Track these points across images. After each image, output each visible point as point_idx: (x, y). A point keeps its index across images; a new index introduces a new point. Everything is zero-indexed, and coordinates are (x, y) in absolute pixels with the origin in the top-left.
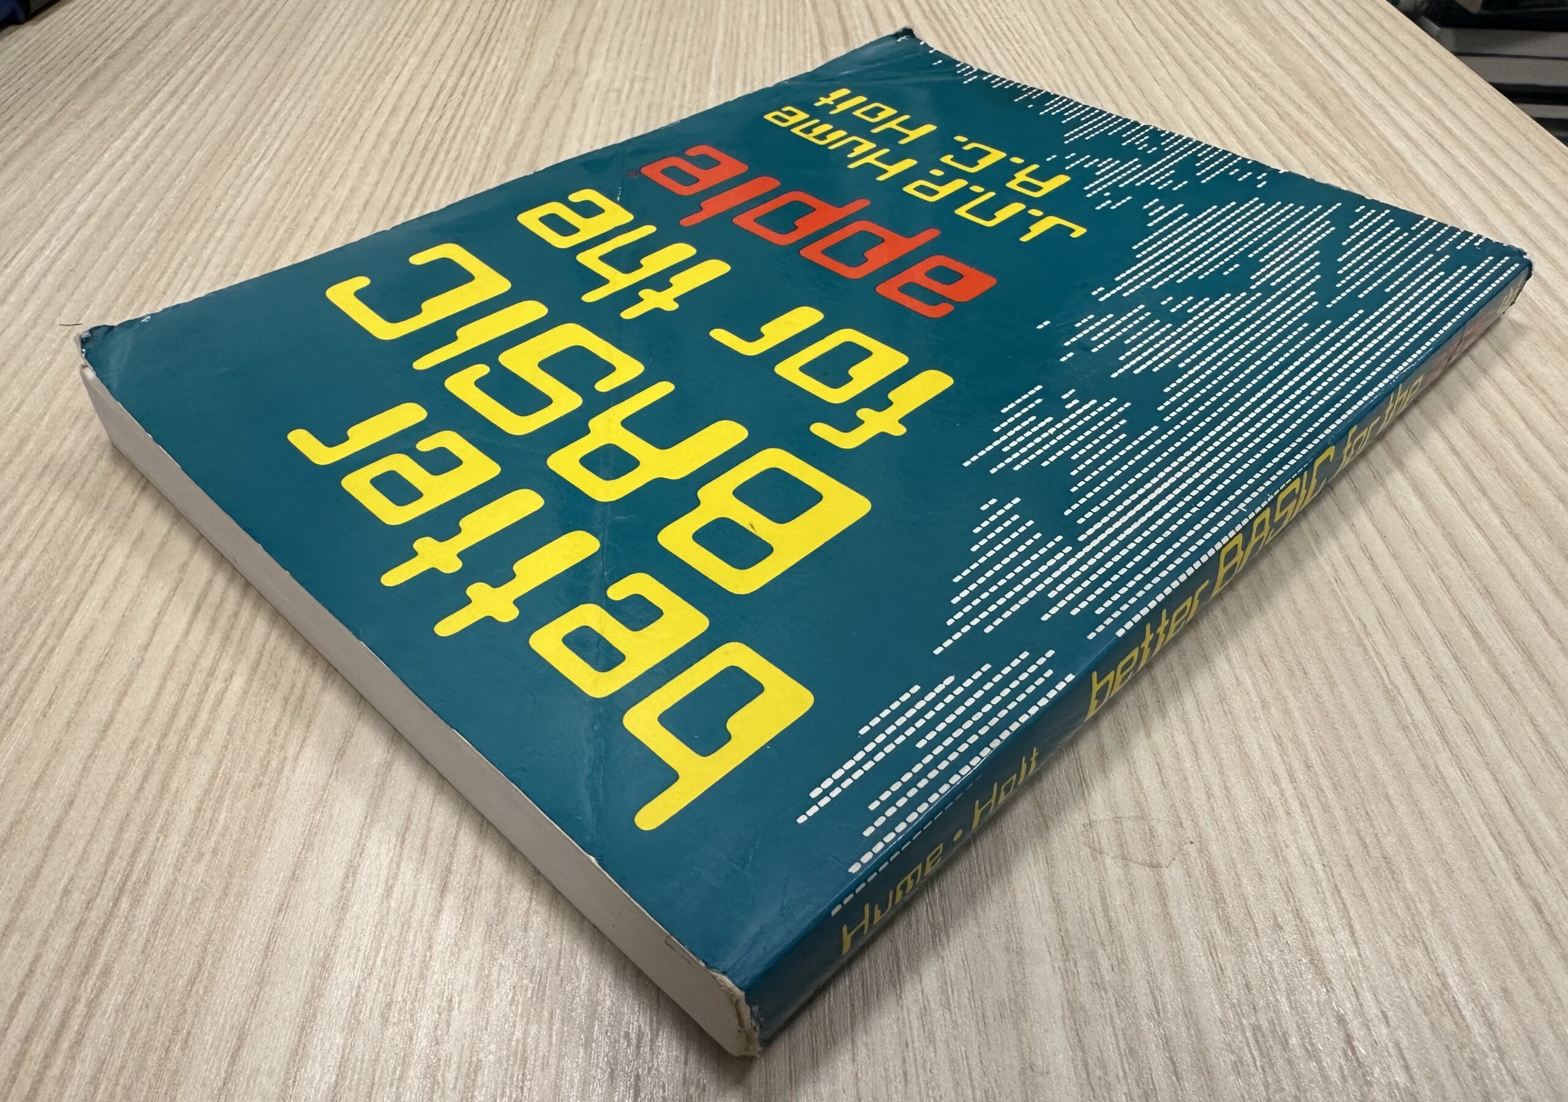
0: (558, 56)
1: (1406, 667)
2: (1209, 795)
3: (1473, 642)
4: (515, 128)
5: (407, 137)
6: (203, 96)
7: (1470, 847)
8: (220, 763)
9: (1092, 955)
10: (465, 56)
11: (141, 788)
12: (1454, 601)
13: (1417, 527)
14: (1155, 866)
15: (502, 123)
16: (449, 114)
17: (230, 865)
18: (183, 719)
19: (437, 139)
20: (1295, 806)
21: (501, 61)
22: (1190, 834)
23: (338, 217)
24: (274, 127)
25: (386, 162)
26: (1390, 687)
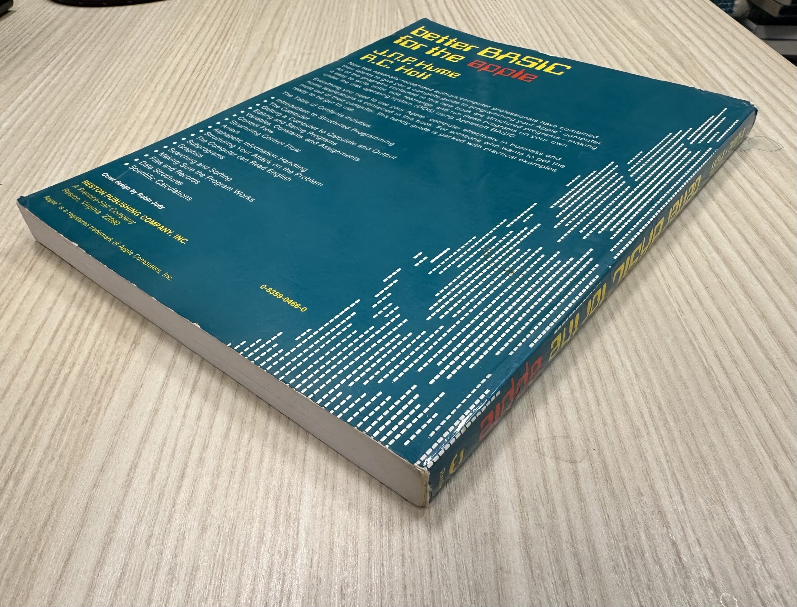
0: (263, 42)
1: (717, 356)
2: (605, 424)
3: (754, 343)
4: (238, 81)
5: (179, 87)
6: (71, 67)
7: (750, 452)
8: (65, 411)
9: (536, 509)
10: (213, 43)
11: (22, 424)
12: (744, 321)
13: (725, 282)
14: (573, 462)
15: (232, 78)
16: (203, 74)
17: (68, 463)
18: (46, 388)
19: (196, 87)
20: (652, 430)
21: (233, 46)
22: (593, 445)
23: (141, 127)
24: (109, 81)
25: (168, 99)
26: (707, 367)
